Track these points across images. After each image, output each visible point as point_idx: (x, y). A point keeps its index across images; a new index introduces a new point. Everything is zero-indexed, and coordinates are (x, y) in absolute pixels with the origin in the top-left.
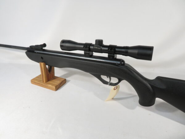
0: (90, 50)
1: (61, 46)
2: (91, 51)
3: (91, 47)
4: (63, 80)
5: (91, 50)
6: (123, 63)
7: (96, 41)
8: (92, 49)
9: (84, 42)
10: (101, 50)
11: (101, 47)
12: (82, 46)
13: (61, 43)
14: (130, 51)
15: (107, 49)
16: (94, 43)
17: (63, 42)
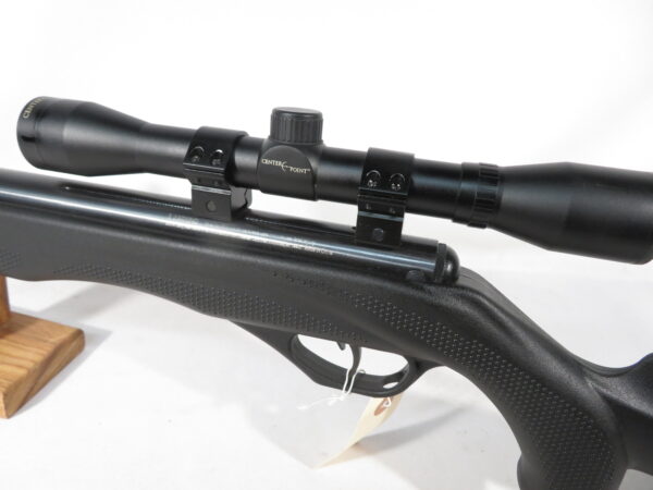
0: (232, 176)
1: (27, 141)
2: (238, 185)
3: (243, 159)
4: (64, 336)
5: (240, 177)
6: (449, 267)
7: (278, 116)
8: (246, 170)
9: (192, 122)
10: (313, 178)
11: (314, 163)
12: (181, 150)
13: (21, 117)
14: (510, 195)
15: (355, 173)
16: (260, 130)
17: (41, 111)
